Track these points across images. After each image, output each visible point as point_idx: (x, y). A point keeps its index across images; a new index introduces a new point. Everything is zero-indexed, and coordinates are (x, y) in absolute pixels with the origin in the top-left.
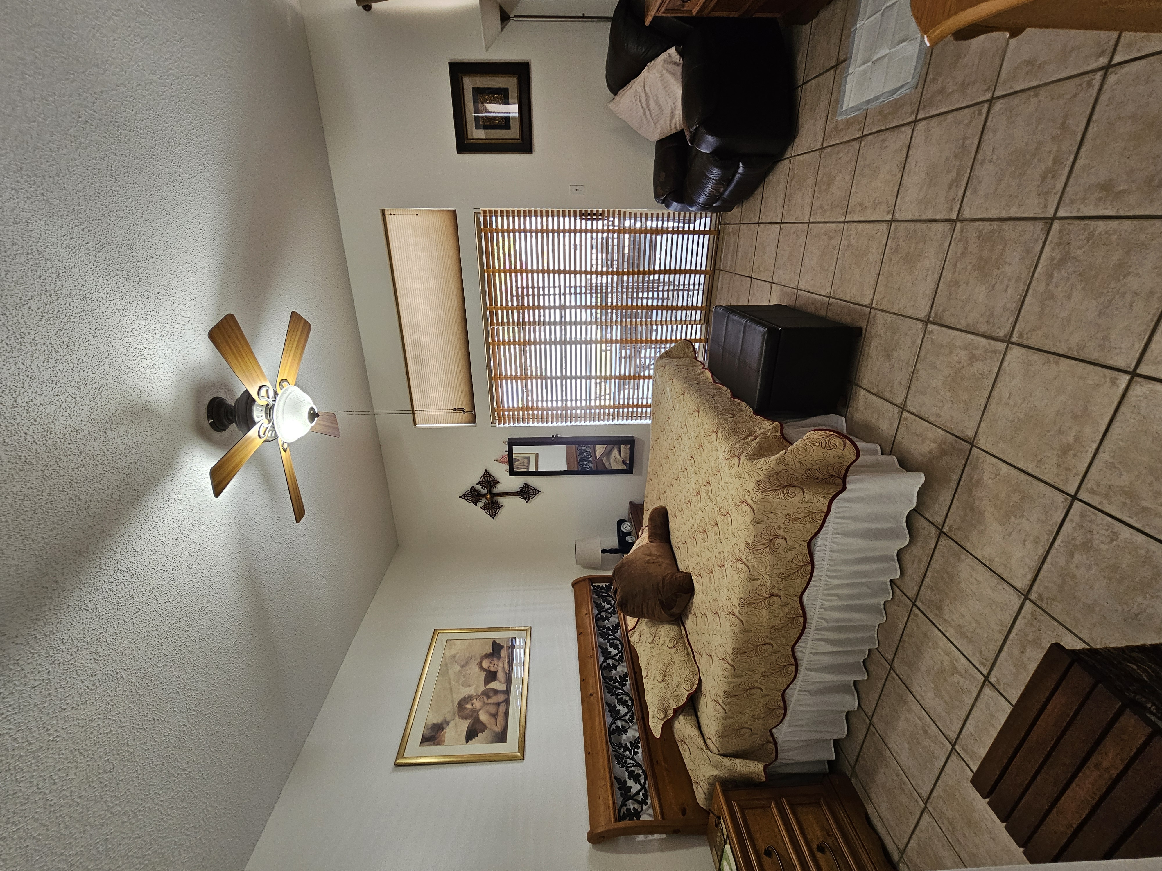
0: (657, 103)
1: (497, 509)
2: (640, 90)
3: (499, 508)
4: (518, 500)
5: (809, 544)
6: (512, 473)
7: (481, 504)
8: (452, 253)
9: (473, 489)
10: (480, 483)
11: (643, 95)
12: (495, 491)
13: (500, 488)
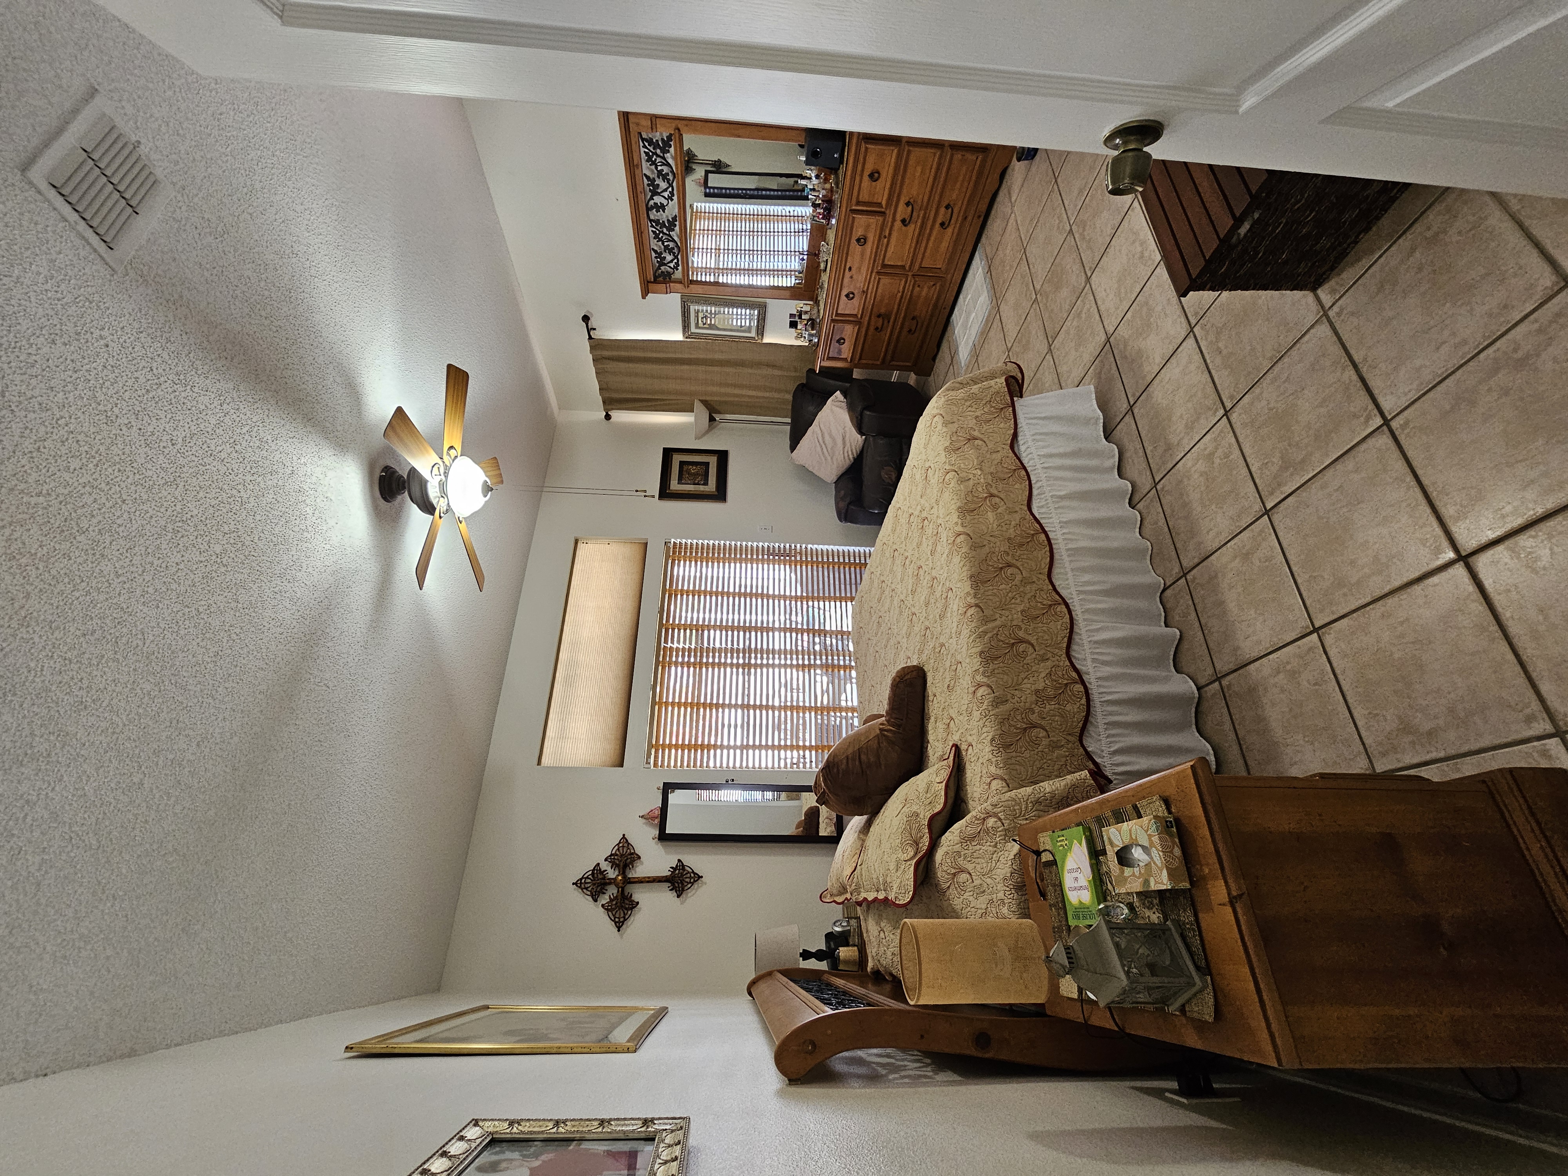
0: (831, 435)
1: (627, 909)
2: (817, 430)
3: (632, 909)
4: (665, 896)
5: (1012, 447)
6: (664, 837)
7: (605, 899)
8: (636, 577)
9: (597, 870)
10: (610, 859)
11: (819, 432)
12: (631, 875)
13: (640, 871)
